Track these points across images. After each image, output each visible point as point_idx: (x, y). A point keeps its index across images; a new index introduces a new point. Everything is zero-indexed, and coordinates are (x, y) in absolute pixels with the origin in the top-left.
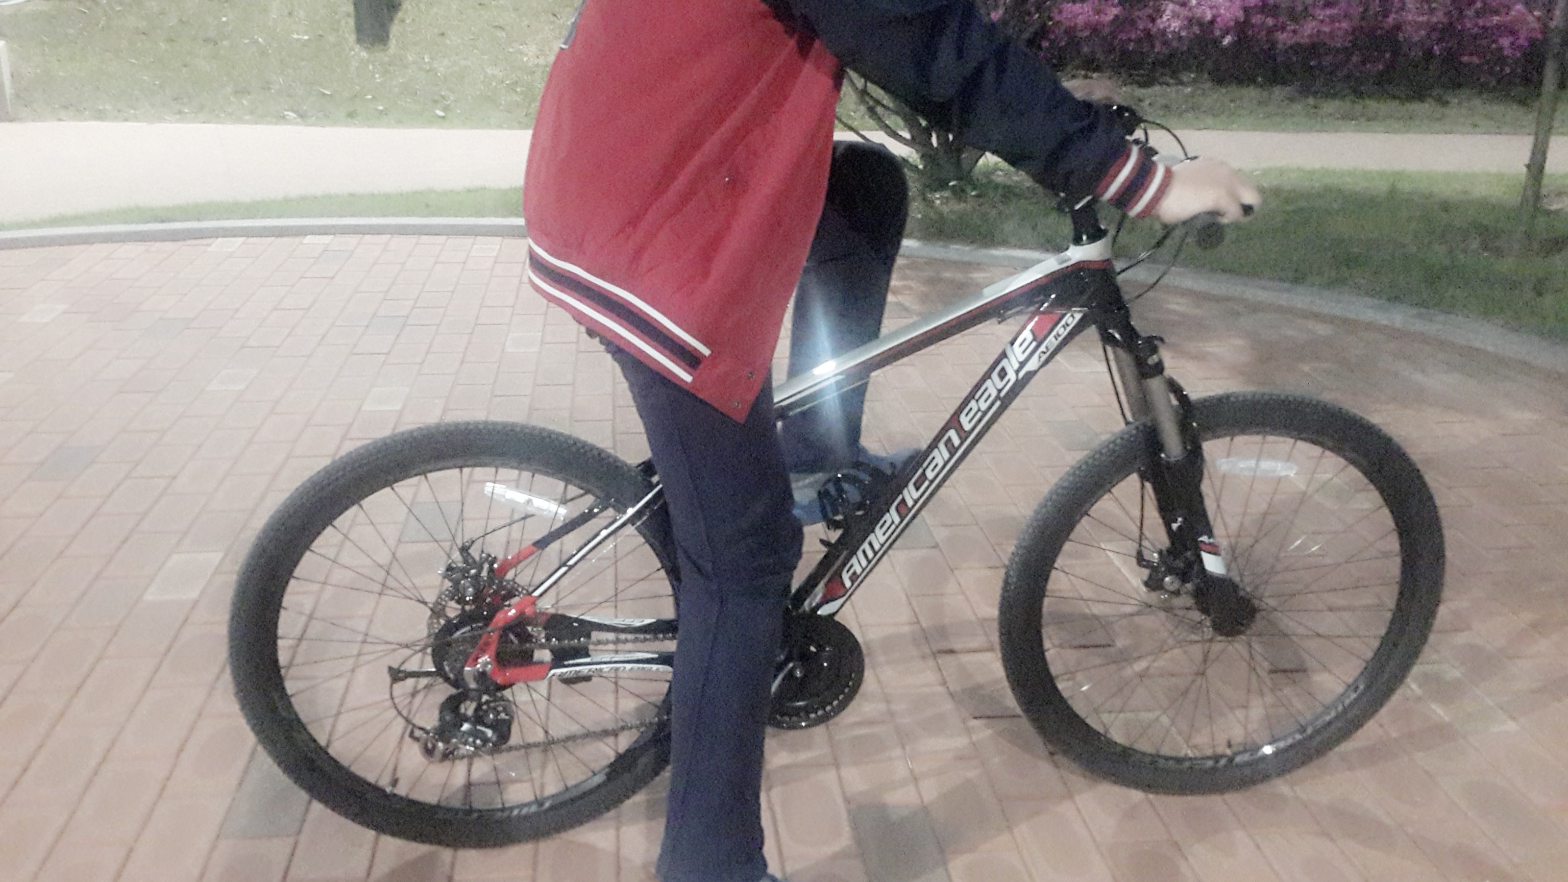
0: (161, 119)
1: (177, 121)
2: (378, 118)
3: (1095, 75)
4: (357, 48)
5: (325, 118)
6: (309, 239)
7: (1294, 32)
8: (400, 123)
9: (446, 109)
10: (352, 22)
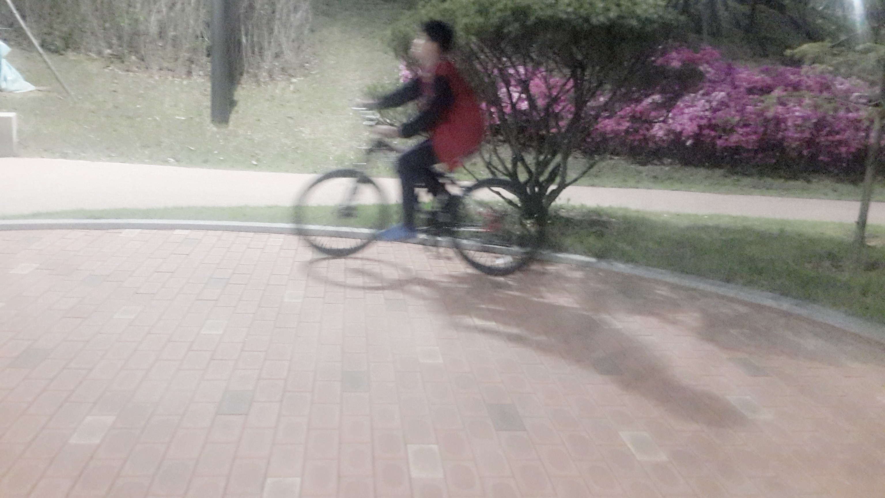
0: (99, 160)
1: (108, 161)
2: (219, 164)
3: (616, 158)
4: (212, 125)
5: (191, 163)
6: (177, 232)
7: (726, 140)
8: (232, 167)
9: (258, 160)
10: (209, 110)
